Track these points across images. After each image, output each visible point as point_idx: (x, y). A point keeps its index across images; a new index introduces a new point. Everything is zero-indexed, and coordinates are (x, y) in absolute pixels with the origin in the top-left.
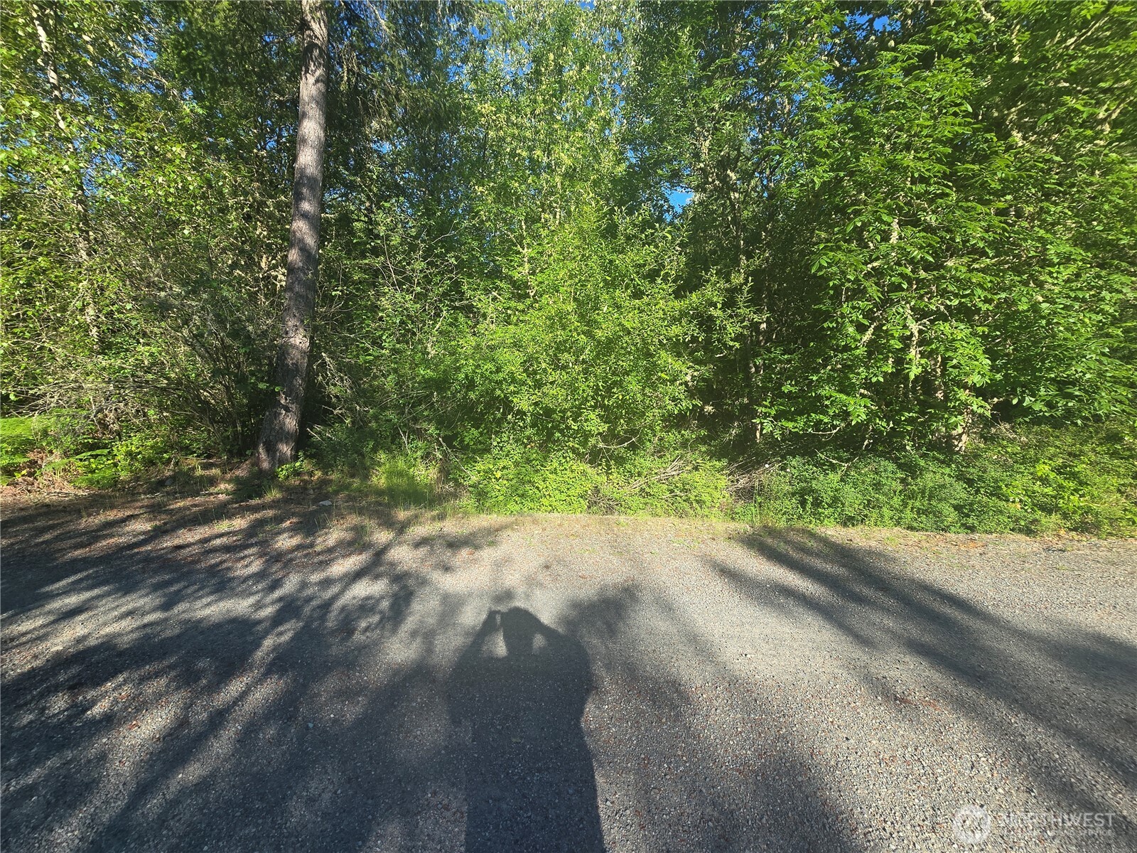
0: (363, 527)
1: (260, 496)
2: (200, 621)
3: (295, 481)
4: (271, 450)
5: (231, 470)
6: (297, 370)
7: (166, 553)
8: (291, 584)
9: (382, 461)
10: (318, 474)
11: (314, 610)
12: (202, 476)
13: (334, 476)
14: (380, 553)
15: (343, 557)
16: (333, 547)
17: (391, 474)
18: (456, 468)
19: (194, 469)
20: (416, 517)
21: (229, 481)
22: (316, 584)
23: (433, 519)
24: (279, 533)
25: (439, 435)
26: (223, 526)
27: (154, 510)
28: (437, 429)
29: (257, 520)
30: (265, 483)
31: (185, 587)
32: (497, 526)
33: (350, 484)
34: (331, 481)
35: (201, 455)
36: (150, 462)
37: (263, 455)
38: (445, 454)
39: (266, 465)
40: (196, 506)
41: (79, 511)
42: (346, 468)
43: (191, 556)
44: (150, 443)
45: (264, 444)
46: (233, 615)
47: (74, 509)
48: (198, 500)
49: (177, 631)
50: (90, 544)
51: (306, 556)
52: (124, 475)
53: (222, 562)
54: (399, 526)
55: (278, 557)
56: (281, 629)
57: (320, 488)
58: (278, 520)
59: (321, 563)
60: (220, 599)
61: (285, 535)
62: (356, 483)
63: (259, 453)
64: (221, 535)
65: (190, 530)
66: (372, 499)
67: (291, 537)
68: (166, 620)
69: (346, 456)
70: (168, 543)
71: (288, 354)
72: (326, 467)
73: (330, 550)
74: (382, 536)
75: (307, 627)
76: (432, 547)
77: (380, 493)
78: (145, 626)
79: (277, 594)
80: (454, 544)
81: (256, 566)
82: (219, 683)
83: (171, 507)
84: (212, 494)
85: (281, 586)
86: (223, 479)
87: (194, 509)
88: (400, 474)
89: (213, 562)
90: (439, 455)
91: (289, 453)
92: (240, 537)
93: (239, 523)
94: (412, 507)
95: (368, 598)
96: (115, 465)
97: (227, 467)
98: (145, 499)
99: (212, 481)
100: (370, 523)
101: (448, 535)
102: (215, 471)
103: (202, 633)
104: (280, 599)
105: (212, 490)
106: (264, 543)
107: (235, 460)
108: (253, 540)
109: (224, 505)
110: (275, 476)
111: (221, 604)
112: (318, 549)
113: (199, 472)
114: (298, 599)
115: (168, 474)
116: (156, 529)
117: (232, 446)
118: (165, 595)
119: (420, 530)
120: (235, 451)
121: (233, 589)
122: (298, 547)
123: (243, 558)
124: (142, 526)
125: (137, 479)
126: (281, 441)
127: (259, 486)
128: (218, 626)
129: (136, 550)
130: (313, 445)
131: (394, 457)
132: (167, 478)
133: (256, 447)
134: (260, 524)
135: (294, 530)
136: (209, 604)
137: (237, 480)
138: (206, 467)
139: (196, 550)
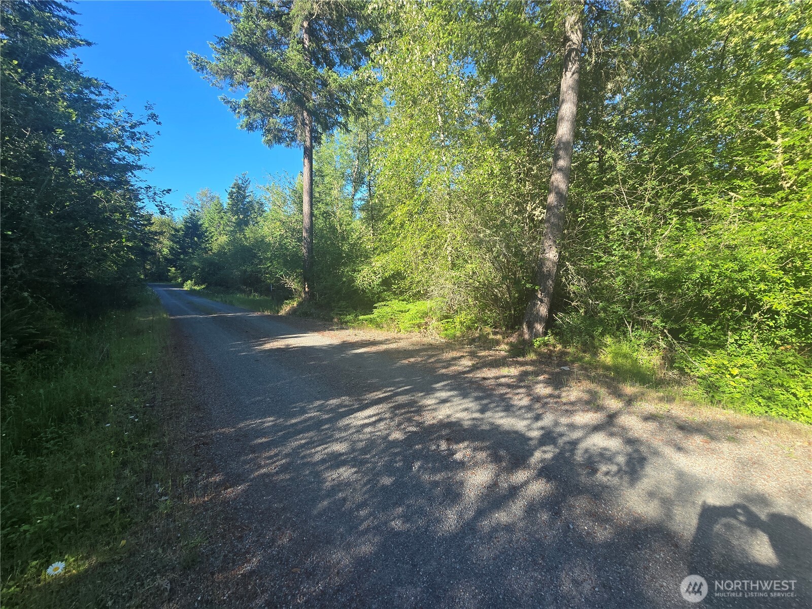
0: (596, 393)
1: (524, 356)
2: (499, 426)
3: (544, 350)
4: (531, 327)
5: (507, 337)
6: (550, 275)
7: (479, 381)
8: (548, 420)
9: (608, 343)
10: (559, 347)
11: (565, 443)
12: (493, 339)
13: (570, 350)
14: (612, 417)
15: (583, 411)
16: (575, 402)
17: (616, 355)
18: (682, 358)
19: (488, 334)
20: (643, 394)
21: (507, 344)
22: (564, 425)
23: (661, 399)
24: (537, 383)
25: (664, 327)
26: (505, 371)
27: (473, 355)
28: (662, 321)
29: (523, 371)
30: (527, 348)
31: (490, 403)
32: (736, 424)
33: (582, 358)
34: (569, 353)
35: (492, 326)
36: (469, 328)
37: (526, 330)
38: (671, 345)
39: (527, 337)
40: (491, 356)
41: (443, 349)
42: (579, 346)
43: (491, 385)
44: (469, 317)
45: (527, 322)
46: (516, 428)
47: (441, 348)
48: (492, 352)
49: (488, 428)
50: (448, 367)
51: (556, 403)
52: (458, 334)
53: (506, 393)
54: (627, 398)
55: (537, 399)
56: (544, 448)
57: (561, 357)
58: (537, 374)
59: (567, 411)
60: (507, 416)
61: (541, 385)
62: (587, 357)
63: (523, 328)
64: (505, 377)
65: (489, 370)
66: (600, 371)
67: (545, 387)
68: (482, 419)
69: (580, 336)
70: (480, 374)
71: (545, 265)
72: (565, 343)
73: (572, 404)
74: (613, 404)
75: (561, 453)
76: (661, 424)
77: (607, 368)
78: (473, 419)
79: (540, 424)
80: (686, 428)
81: (525, 402)
82: (512, 469)
83: (479, 354)
84: (497, 350)
85: (542, 419)
86: (503, 342)
87: (490, 358)
88: (625, 356)
89: (502, 392)
90: (662, 344)
91: (541, 330)
92: (514, 380)
93: (514, 371)
94: (638, 384)
95: (605, 449)
96: (455, 327)
97: (506, 335)
98: (467, 348)
99: (498, 343)
100: (602, 391)
101: (676, 417)
102: (499, 337)
103: (500, 433)
104: (542, 428)
105: (497, 348)
106: (528, 387)
107: (509, 331)
108: (522, 384)
109: (505, 358)
110: (532, 345)
111: (509, 419)
112: (564, 400)
113: (491, 336)
114: (553, 432)
115: (477, 335)
116: (473, 365)
117: (508, 322)
118: (481, 405)
119: (649, 406)
120: (509, 326)
121: (514, 412)
122: (551, 396)
123: (518, 394)
124: (467, 363)
125: (463, 336)
126: (537, 322)
127: (523, 349)
128: (508, 433)
129: (466, 375)
130: (556, 326)
131: (619, 342)
132: (477, 338)
133: (521, 325)
134: (525, 374)
135: (548, 383)
136: (502, 417)
137: (511, 344)
138: (495, 333)
139: (492, 382)
